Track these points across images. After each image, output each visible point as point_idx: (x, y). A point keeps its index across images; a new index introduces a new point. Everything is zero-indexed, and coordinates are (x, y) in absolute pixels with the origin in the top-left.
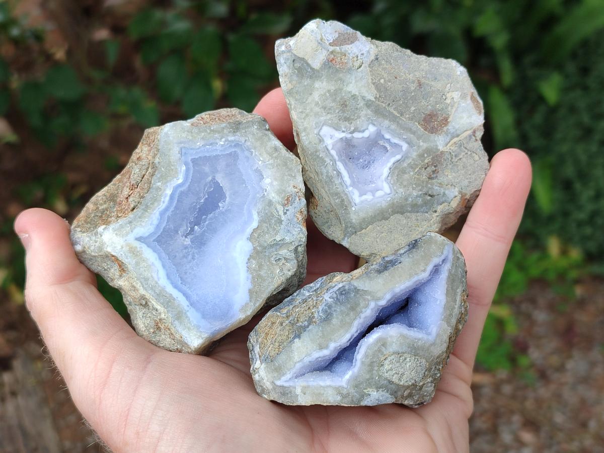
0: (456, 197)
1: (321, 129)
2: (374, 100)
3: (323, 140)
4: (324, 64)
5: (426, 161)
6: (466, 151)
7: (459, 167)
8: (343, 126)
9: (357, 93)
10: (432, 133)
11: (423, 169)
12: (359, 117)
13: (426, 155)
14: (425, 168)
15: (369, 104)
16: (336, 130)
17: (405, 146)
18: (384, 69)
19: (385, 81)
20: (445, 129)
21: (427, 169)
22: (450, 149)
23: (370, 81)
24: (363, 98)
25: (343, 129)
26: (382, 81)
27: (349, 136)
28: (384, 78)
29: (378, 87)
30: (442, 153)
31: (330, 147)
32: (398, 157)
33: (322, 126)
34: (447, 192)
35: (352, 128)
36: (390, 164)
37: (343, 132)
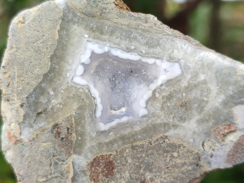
0: (21, 134)
1: (181, 68)
2: (166, 134)
3: (169, 61)
4: (232, 117)
5: (74, 135)
6: (53, 176)
7: (44, 159)
8: (167, 89)
9: (184, 125)
10: (95, 159)
11: (69, 127)
12: (162, 109)
13: (80, 138)
14: (68, 129)
15: (166, 126)
16: (169, 81)
17: (103, 127)
18: (184, 164)
19: (174, 157)
20: (88, 173)
21: (66, 129)
22: (67, 164)
23: (185, 144)
24: (175, 126)
25: (163, 87)
26: (175, 154)
27: (153, 87)
28: (177, 158)
29: (174, 147)
30: (70, 154)
31: (158, 62)
32: (99, 114)
33: (182, 72)
34: (31, 130)
35: (157, 95)
36: (98, 101)
37: (162, 85)
